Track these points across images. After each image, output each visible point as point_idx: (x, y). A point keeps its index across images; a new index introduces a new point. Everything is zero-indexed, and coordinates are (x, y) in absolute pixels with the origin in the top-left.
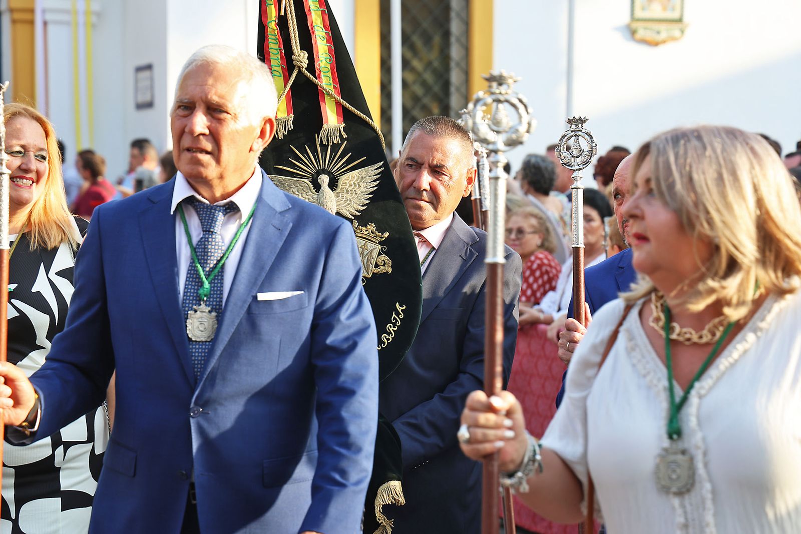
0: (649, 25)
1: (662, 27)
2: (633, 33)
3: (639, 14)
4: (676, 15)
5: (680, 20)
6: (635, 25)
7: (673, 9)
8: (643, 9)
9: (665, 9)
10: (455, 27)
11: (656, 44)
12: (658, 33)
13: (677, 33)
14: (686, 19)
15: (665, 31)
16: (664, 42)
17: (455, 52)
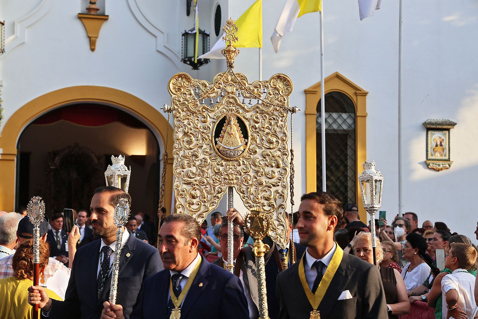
0: (435, 162)
1: (441, 163)
2: (428, 165)
3: (430, 157)
4: (447, 158)
5: (449, 160)
6: (428, 162)
7: (445, 156)
8: (432, 155)
9: (441, 156)
10: (349, 163)
11: (439, 171)
12: (439, 165)
13: (448, 166)
14: (451, 160)
15: (441, 165)
16: (442, 169)
17: (350, 173)
